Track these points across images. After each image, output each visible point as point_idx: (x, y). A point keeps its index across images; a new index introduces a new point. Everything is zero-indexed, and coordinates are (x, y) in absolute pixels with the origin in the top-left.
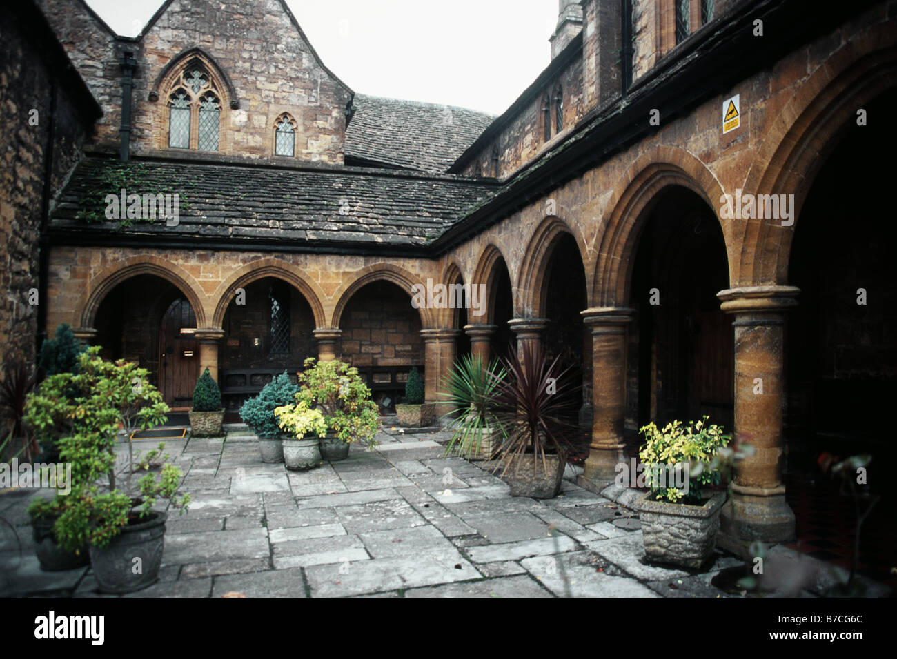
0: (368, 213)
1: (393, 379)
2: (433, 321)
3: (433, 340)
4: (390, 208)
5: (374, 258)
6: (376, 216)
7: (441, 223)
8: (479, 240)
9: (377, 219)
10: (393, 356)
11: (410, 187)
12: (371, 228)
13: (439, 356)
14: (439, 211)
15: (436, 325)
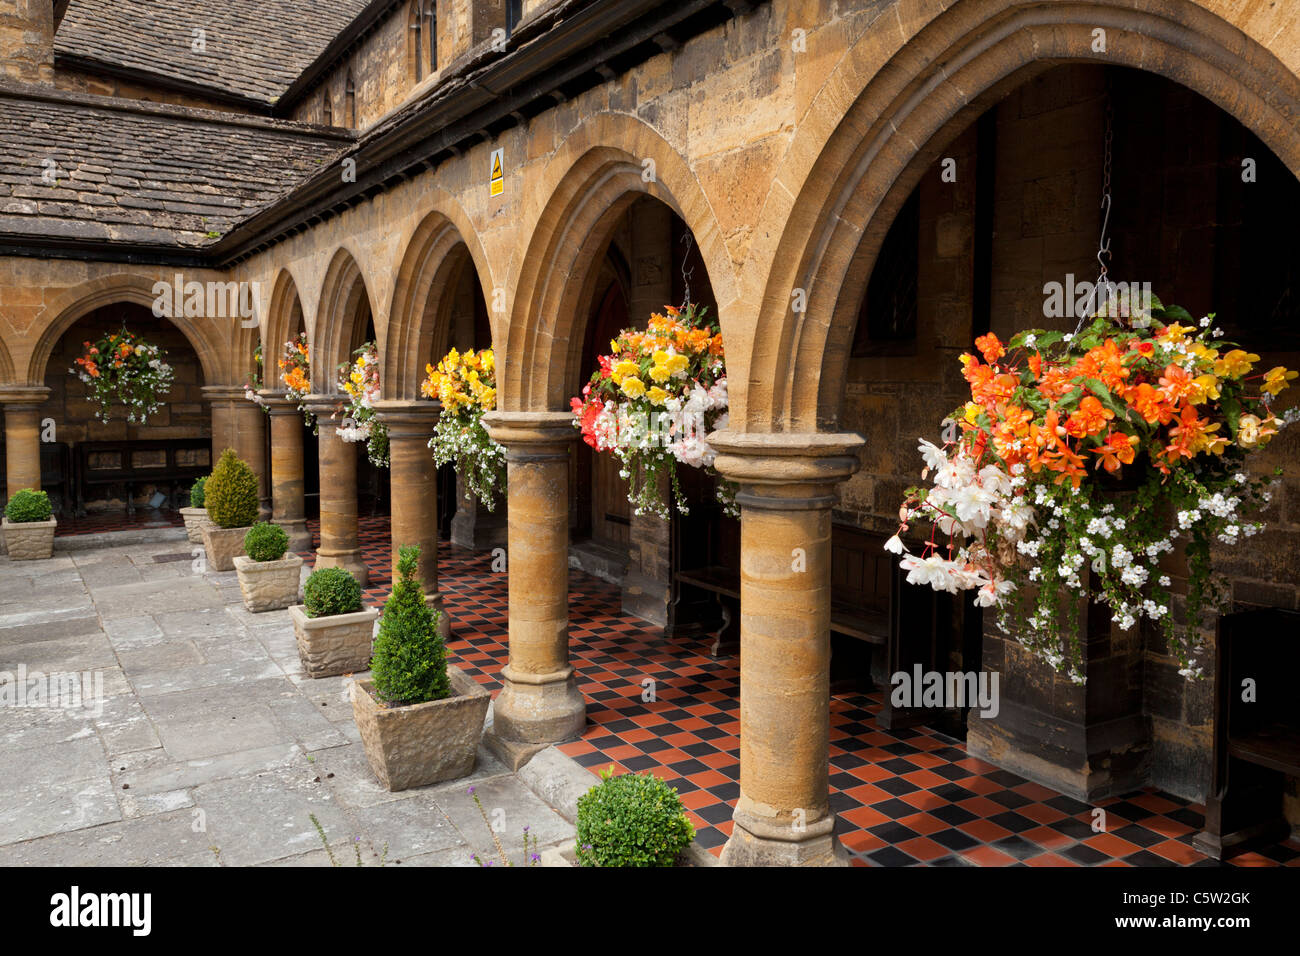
0: (96, 183)
1: (171, 459)
2: (224, 373)
3: (224, 404)
4: (142, 174)
5: (107, 266)
6: (115, 190)
7: (239, 208)
8: (272, 256)
9: (114, 195)
10: (167, 422)
11: (187, 136)
12: (101, 214)
13: (236, 429)
14: (234, 185)
15: (229, 379)
